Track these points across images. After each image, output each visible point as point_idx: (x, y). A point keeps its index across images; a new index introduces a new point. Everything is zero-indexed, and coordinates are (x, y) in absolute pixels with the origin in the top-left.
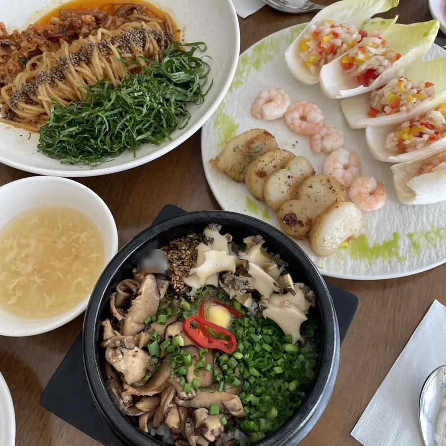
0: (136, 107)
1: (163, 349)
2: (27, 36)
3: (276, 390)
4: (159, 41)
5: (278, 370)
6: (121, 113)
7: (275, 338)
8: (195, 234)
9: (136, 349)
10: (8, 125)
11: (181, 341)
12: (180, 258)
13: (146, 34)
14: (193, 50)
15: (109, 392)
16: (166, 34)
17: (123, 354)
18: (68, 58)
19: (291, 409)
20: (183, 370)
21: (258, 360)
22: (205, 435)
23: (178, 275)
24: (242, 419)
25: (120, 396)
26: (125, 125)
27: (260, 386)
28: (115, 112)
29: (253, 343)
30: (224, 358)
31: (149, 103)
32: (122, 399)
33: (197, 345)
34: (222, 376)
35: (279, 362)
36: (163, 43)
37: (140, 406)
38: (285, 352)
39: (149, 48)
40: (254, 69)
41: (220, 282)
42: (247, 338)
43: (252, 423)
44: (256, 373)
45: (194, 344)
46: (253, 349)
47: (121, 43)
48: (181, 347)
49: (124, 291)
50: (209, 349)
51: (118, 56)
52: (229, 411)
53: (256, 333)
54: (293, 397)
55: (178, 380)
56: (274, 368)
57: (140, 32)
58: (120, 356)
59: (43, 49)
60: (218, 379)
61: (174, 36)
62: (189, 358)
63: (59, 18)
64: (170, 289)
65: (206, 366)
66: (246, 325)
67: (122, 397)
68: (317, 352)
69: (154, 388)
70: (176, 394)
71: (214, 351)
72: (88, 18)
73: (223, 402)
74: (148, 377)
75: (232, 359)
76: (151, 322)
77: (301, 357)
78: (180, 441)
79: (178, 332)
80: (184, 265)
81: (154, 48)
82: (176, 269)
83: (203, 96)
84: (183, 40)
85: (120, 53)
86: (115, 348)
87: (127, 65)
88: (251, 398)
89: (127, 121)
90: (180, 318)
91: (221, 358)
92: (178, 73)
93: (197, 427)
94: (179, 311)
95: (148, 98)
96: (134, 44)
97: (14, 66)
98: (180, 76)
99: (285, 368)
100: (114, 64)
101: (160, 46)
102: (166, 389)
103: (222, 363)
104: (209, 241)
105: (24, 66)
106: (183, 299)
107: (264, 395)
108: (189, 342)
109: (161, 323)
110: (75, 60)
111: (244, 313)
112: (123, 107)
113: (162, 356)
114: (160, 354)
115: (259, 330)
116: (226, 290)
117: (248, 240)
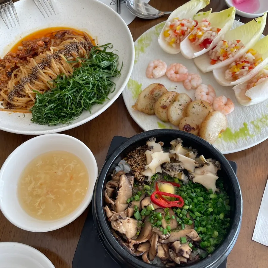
0: (86, 85)
1: (143, 215)
3: (214, 221)
4: (85, 47)
5: (211, 210)
6: (77, 90)
7: (203, 193)
8: (140, 147)
9: (128, 218)
10: (9, 112)
11: (152, 207)
12: (136, 162)
13: (78, 45)
14: (105, 48)
15: (122, 245)
16: (88, 43)
17: (122, 223)
18: (38, 66)
19: (224, 229)
20: (159, 223)
21: (198, 207)
22: (184, 255)
23: (138, 172)
24: (199, 242)
25: (129, 246)
26: (81, 96)
27: (203, 221)
28: (74, 90)
29: (192, 198)
30: (179, 211)
31: (92, 81)
32: (130, 248)
33: (161, 208)
34: (181, 221)
35: (209, 205)
36: (87, 48)
37: (141, 249)
38: (211, 199)
39: (81, 52)
40: (141, 53)
41: (163, 170)
42: (187, 197)
43: (206, 243)
44: (199, 214)
45: (160, 207)
46: (193, 202)
47: (66, 52)
48: (153, 211)
49: (110, 188)
50: (169, 208)
51: (66, 60)
52: (191, 239)
53: (192, 193)
54: (223, 222)
55: (158, 229)
56: (208, 209)
57: (74, 44)
58: (121, 224)
59: (19, 65)
60: (180, 223)
61: (92, 43)
62: (160, 215)
63: (22, 46)
64: (136, 180)
66: (185, 190)
67: (130, 246)
68: (227, 195)
69: (144, 238)
70: (159, 237)
71: (172, 208)
72: (41, 43)
73: (187, 235)
74: (138, 233)
75: (183, 210)
76: (131, 201)
77: (220, 200)
78: (169, 264)
79: (149, 203)
80: (139, 165)
81: (83, 51)
82: (136, 168)
83: (119, 72)
84: (97, 45)
85: (66, 58)
86: (117, 220)
87: (71, 64)
88: (201, 229)
89: (82, 94)
90: (146, 195)
91: (177, 211)
92: (104, 62)
93: (177, 252)
94: (145, 191)
95: (91, 79)
96: (72, 51)
97: (4, 78)
98: (105, 63)
99: (214, 208)
100: (64, 65)
101: (86, 50)
102: (151, 236)
103: (179, 214)
104: (151, 148)
105: (10, 77)
106: (144, 184)
107: (207, 225)
108: (157, 207)
109: (137, 200)
110: (41, 67)
111: (181, 183)
112: (78, 87)
113: (143, 219)
114: (142, 218)
115: (193, 190)
116: (168, 173)
117: (173, 143)
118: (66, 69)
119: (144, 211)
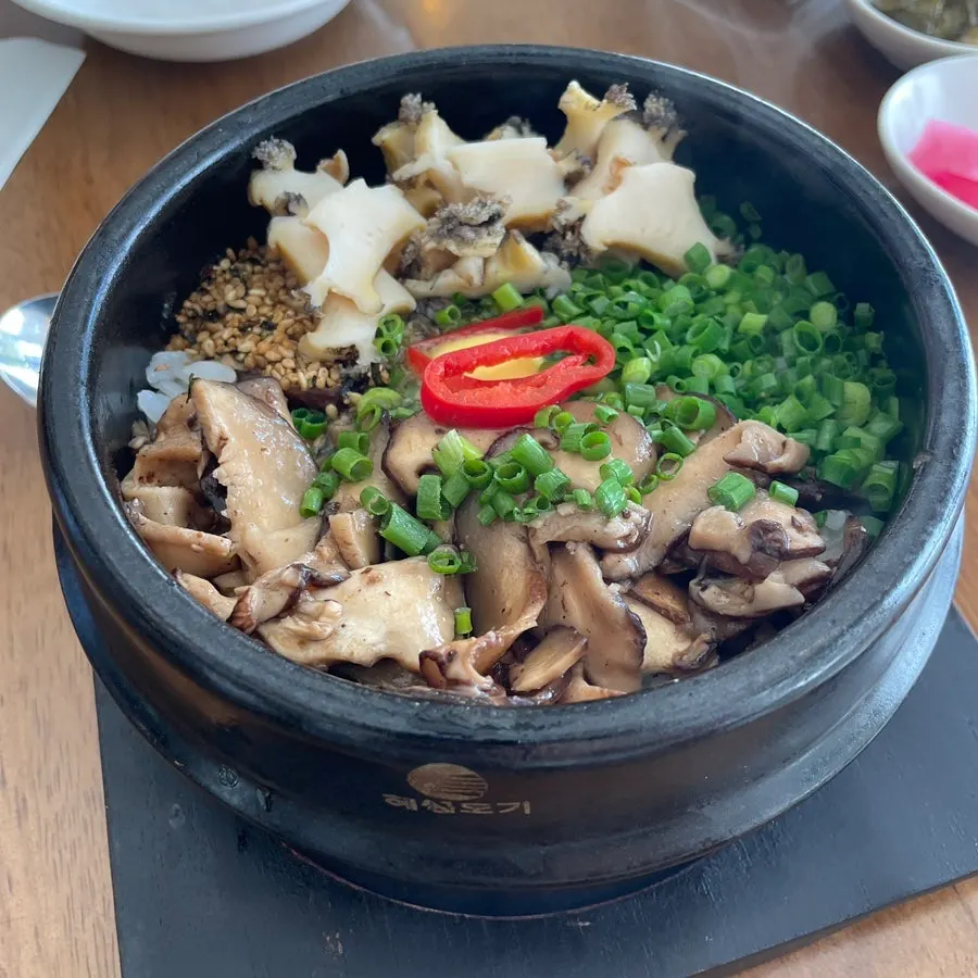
1: (436, 513)
3: (804, 350)
5: (754, 321)
11: (463, 446)
17: (333, 602)
19: (874, 361)
20: (548, 482)
22: (791, 547)
23: (283, 358)
32: (468, 683)
33: (513, 428)
34: (658, 425)
38: (721, 292)
41: (411, 283)
43: (842, 456)
44: (719, 364)
45: (504, 431)
46: (649, 333)
48: (482, 460)
55: (564, 510)
56: (741, 327)
58: (335, 608)
60: (655, 434)
64: (297, 401)
65: (598, 414)
67: (465, 678)
74: (464, 619)
75: (631, 386)
79: (431, 440)
86: (291, 607)
88: (773, 414)
90: (392, 427)
93: (745, 558)
94: (378, 415)
104: (290, 205)
106: (355, 396)
107: (791, 383)
108: (486, 437)
109: (360, 473)
111: (540, 302)
113: (448, 531)
114: (436, 532)
115: (616, 289)
116: (447, 281)
117: (387, 136)
119: (429, 490)
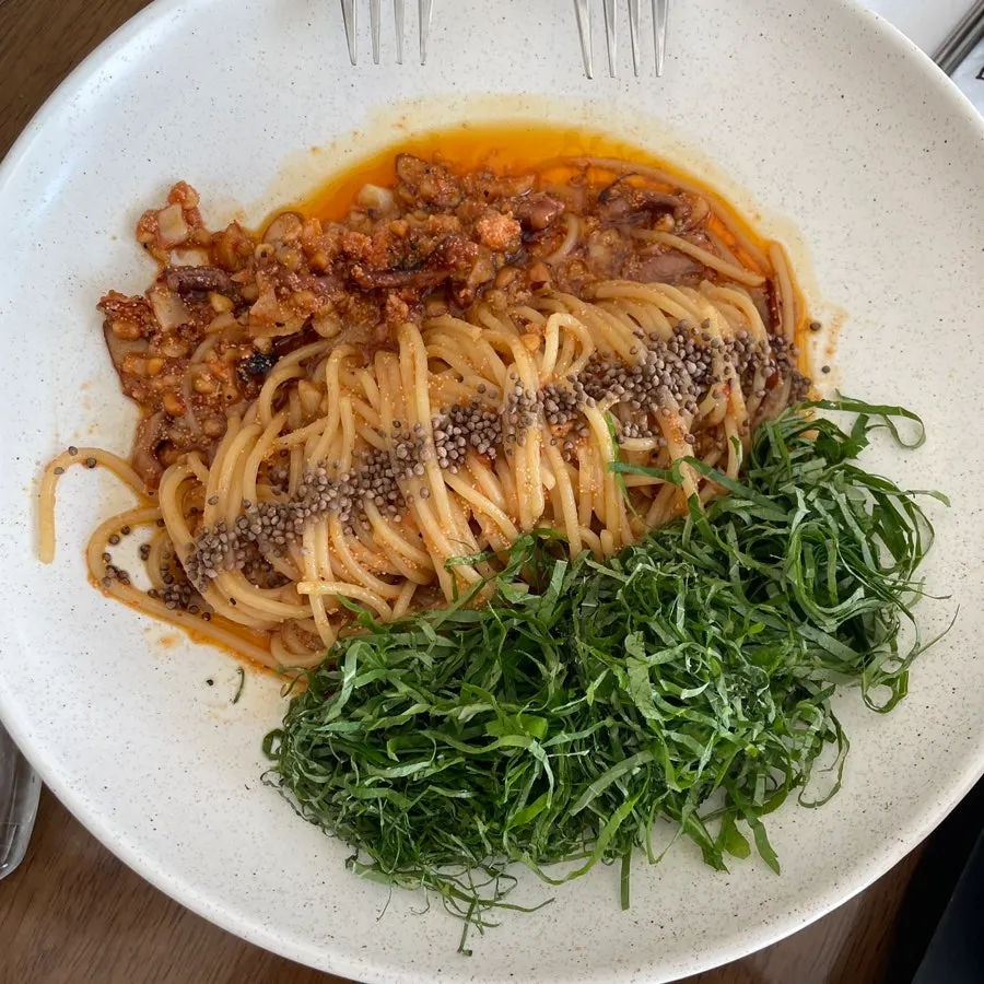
2: (276, 275)
10: (167, 629)
18: (429, 440)
36: (760, 385)
39: (713, 410)
47: (629, 396)
51: (609, 450)
59: (325, 328)
61: (796, 350)
63: (390, 187)
72: (500, 228)
81: (729, 404)
84: (825, 371)
85: (616, 439)
96: (671, 402)
97: (215, 377)
100: (586, 475)
101: (748, 395)
105: (250, 385)
110: (451, 446)
112: (618, 718)
118: (585, 503)
